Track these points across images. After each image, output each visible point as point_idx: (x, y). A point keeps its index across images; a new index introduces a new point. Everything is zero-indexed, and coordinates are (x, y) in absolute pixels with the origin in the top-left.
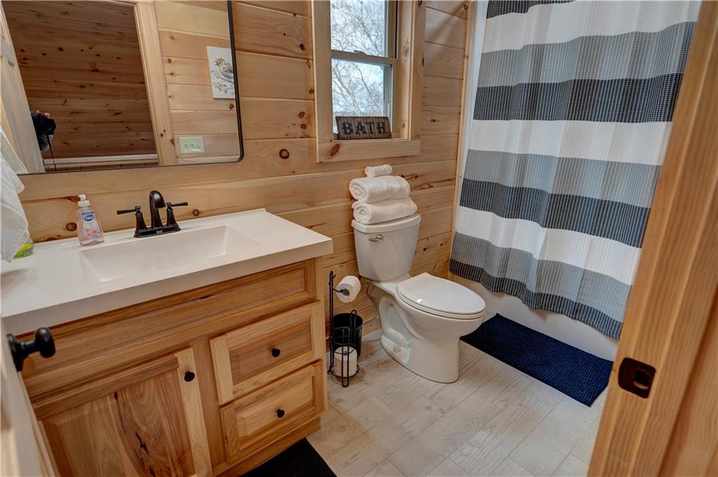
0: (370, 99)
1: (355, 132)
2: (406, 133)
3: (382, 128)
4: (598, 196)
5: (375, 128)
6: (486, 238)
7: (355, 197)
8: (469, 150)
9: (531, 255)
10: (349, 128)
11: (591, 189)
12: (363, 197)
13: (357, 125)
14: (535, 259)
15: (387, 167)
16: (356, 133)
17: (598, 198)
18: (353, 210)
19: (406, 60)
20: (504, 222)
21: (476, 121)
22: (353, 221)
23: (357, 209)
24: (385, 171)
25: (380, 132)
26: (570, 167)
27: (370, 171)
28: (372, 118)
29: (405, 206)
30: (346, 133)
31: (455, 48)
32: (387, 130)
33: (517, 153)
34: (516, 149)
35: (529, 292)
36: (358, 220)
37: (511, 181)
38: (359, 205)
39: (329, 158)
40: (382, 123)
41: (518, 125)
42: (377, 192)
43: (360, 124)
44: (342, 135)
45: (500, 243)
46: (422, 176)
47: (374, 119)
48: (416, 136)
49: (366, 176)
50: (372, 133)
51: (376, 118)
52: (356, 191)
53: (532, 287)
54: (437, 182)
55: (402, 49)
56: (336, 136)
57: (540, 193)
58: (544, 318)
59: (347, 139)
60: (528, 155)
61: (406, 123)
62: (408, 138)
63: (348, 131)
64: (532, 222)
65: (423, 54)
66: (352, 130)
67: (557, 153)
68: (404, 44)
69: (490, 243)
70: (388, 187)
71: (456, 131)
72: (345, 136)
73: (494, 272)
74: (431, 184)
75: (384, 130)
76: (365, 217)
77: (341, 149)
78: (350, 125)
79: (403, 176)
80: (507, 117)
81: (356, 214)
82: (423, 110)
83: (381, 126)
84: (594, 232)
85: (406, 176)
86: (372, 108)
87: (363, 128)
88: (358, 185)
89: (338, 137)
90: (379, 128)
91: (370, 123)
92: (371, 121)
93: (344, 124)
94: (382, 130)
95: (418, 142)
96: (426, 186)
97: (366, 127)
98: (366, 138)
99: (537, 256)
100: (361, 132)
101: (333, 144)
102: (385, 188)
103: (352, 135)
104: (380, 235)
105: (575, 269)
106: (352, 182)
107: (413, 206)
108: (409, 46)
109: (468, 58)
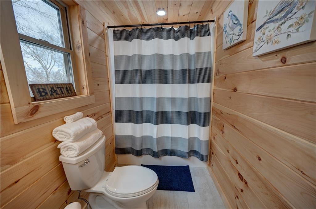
0: (34, 75)
1: (49, 94)
2: (86, 92)
3: (70, 90)
4: (170, 110)
5: (64, 91)
6: (130, 134)
7: (60, 140)
8: (116, 97)
9: (152, 137)
10: (44, 92)
11: (168, 108)
12: (68, 139)
13: (50, 89)
14: (155, 138)
15: (79, 114)
16: (51, 95)
17: (171, 111)
18: (59, 149)
19: (79, 52)
20: (138, 126)
21: (116, 84)
22: (60, 157)
23: (64, 148)
24: (79, 116)
25: (68, 93)
26: (160, 101)
27: (68, 119)
28: (61, 84)
29: (97, 134)
30: (41, 95)
31: (102, 51)
32: (73, 91)
33: (139, 97)
34: (138, 96)
35: (154, 152)
36: (64, 155)
37: (138, 109)
38: (66, 145)
39: (30, 118)
40: (69, 87)
41: (137, 86)
42: (79, 133)
43: (52, 88)
44: (38, 97)
45: (138, 135)
46: (97, 113)
47: (63, 85)
48: (92, 93)
49: (65, 123)
50: (63, 93)
51: (64, 84)
52: (61, 136)
53: (155, 149)
54: (104, 114)
55: (75, 46)
56: (33, 99)
57: (151, 112)
58: (161, 159)
59: (44, 100)
60: (143, 97)
61: (85, 87)
62: (88, 95)
63: (43, 94)
64: (150, 124)
65: (89, 51)
66: (47, 94)
67: (155, 96)
68: (76, 43)
69: (133, 136)
70: (85, 127)
71: (108, 89)
72: (41, 98)
73: (138, 148)
74: (102, 116)
75: (71, 91)
76: (73, 152)
77: (41, 109)
78: (44, 90)
79: (88, 116)
80: (130, 83)
81: (62, 152)
82: (93, 80)
83: (68, 89)
84: (171, 123)
85: (90, 115)
86: (36, 79)
87: (55, 91)
88: (62, 131)
89: (35, 99)
90: (67, 90)
91: (60, 88)
92: (61, 86)
93: (39, 89)
94: (70, 92)
95: (93, 96)
96: (100, 118)
97: (58, 90)
98: (59, 98)
99: (155, 137)
100: (55, 94)
101: (32, 106)
102: (84, 128)
103: (47, 97)
104: (87, 160)
105: (169, 137)
106: (54, 130)
107: (101, 132)
108: (80, 45)
109: (108, 56)
